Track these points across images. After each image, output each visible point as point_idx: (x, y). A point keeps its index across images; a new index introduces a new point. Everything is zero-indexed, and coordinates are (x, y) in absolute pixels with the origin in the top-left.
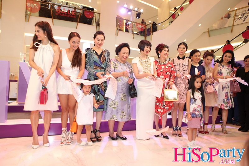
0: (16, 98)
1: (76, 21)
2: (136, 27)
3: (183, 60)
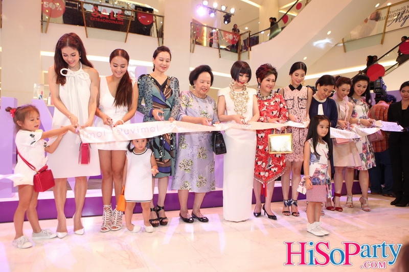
1: (124, 30)
2: (224, 38)
3: (299, 90)
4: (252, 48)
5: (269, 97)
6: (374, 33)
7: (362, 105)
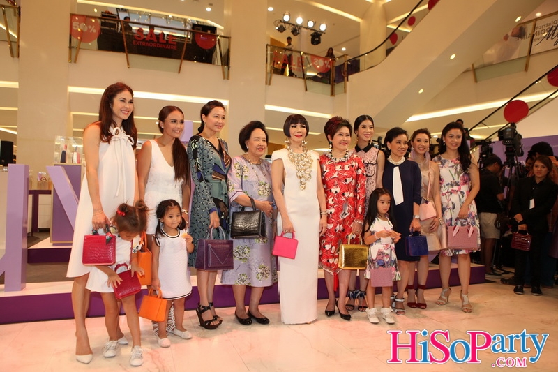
0: (49, 229)
2: (311, 64)
3: (366, 152)
4: (350, 77)
5: (343, 159)
6: (515, 56)
7: (453, 166)
